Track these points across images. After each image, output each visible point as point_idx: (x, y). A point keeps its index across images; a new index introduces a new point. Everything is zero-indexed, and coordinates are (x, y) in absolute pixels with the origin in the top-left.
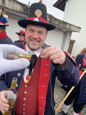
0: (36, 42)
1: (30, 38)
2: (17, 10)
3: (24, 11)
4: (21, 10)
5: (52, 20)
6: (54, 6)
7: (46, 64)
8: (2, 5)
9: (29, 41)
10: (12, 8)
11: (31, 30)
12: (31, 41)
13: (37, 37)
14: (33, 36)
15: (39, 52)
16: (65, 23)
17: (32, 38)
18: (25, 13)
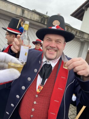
0: (53, 51)
1: (47, 48)
2: (35, 20)
3: (41, 21)
4: (38, 19)
5: (69, 29)
6: (72, 15)
7: (62, 77)
8: (21, 15)
9: (46, 51)
10: (30, 17)
11: (49, 39)
12: (47, 50)
13: (55, 46)
14: (50, 45)
15: (56, 62)
16: (82, 33)
17: (49, 47)
18: (42, 22)
